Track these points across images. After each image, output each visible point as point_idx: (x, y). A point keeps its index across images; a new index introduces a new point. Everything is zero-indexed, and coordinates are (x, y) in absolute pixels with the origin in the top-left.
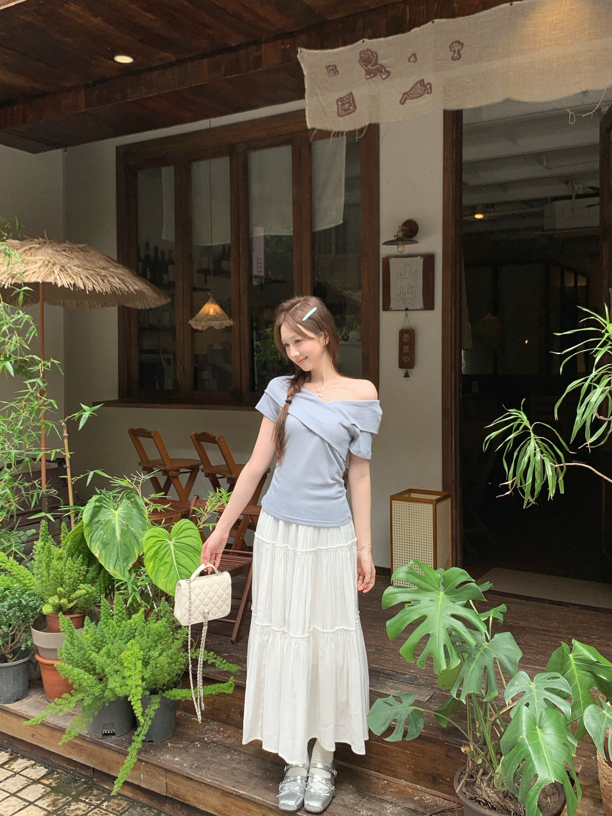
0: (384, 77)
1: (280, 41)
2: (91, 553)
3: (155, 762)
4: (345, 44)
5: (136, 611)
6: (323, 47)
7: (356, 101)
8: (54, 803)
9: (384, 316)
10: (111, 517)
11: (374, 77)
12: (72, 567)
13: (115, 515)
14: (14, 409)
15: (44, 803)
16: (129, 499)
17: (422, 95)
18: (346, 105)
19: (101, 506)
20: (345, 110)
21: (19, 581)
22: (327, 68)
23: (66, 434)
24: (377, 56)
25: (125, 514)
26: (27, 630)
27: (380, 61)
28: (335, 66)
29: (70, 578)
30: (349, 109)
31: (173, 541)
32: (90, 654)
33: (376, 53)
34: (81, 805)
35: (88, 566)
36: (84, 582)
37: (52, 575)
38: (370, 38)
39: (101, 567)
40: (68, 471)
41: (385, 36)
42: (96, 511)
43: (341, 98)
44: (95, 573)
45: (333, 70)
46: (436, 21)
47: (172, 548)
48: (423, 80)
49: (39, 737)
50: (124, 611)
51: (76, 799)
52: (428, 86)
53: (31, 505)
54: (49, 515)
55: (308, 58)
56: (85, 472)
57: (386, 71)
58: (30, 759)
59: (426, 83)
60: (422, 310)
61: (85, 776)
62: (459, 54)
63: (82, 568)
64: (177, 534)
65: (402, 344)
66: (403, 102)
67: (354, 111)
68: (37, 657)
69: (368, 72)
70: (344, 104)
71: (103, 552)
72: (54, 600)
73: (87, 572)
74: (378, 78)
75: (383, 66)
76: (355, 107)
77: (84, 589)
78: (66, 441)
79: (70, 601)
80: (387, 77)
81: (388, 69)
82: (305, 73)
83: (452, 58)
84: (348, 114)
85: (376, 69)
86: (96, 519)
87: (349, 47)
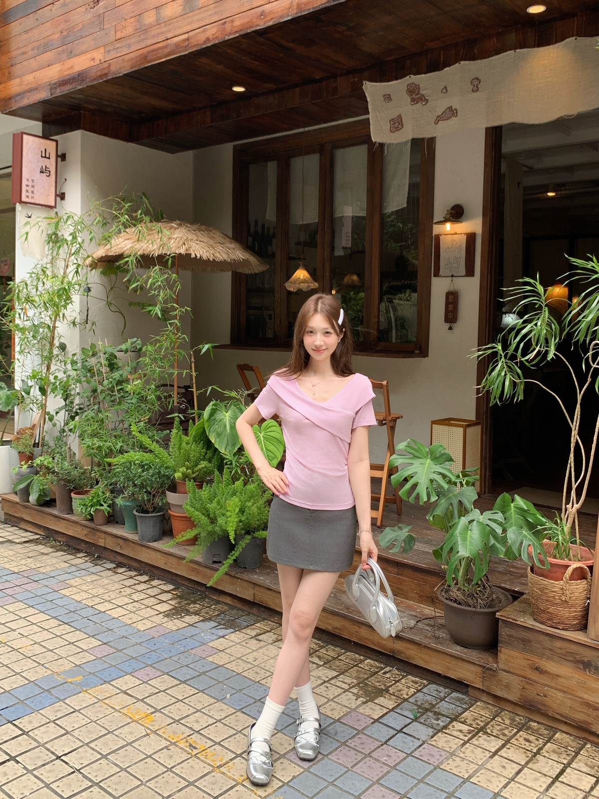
0: (424, 103)
1: (351, 76)
2: (209, 440)
3: (247, 579)
4: (397, 79)
5: (238, 480)
6: (381, 81)
7: (403, 121)
8: (179, 603)
9: (435, 281)
10: (223, 417)
11: (417, 103)
12: (196, 450)
13: (226, 416)
14: (159, 341)
15: (173, 602)
16: (235, 406)
17: (450, 118)
18: (397, 124)
19: (217, 409)
20: (396, 128)
21: (159, 458)
22: (384, 96)
23: (193, 360)
24: (419, 88)
25: (233, 416)
26: (163, 493)
27: (422, 92)
28: (390, 95)
29: (194, 456)
30: (398, 127)
31: (262, 434)
32: (206, 505)
33: (419, 86)
34: (198, 606)
35: (207, 450)
36: (204, 459)
37: (182, 453)
38: (415, 75)
39: (216, 450)
40: (194, 385)
41: (425, 73)
42: (213, 413)
43: (393, 119)
44: (211, 455)
45: (388, 98)
46: (462, 62)
47: (262, 438)
48: (451, 107)
49: (169, 564)
50: (230, 479)
51: (194, 603)
52: (455, 112)
53: (168, 408)
54: (180, 415)
55: (371, 89)
56: (206, 387)
57: (425, 99)
58: (163, 580)
59: (453, 109)
60: (464, 276)
61: (200, 591)
62: (477, 87)
63: (202, 451)
64: (265, 429)
65: (447, 303)
66: (436, 123)
67: (402, 128)
68: (169, 512)
69: (413, 100)
70: (395, 124)
71: (218, 440)
72: (183, 469)
73: (206, 454)
74: (419, 105)
75: (423, 95)
76: (402, 125)
77: (203, 464)
78: (193, 365)
79: (193, 473)
80: (425, 104)
81: (427, 98)
82: (368, 100)
83: (472, 91)
84: (397, 131)
85: (418, 98)
86: (213, 418)
87: (400, 81)
